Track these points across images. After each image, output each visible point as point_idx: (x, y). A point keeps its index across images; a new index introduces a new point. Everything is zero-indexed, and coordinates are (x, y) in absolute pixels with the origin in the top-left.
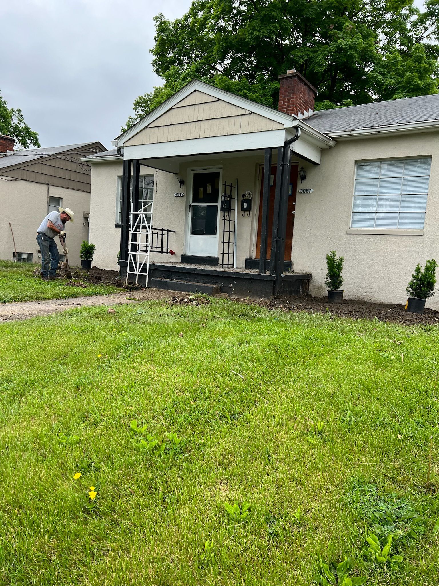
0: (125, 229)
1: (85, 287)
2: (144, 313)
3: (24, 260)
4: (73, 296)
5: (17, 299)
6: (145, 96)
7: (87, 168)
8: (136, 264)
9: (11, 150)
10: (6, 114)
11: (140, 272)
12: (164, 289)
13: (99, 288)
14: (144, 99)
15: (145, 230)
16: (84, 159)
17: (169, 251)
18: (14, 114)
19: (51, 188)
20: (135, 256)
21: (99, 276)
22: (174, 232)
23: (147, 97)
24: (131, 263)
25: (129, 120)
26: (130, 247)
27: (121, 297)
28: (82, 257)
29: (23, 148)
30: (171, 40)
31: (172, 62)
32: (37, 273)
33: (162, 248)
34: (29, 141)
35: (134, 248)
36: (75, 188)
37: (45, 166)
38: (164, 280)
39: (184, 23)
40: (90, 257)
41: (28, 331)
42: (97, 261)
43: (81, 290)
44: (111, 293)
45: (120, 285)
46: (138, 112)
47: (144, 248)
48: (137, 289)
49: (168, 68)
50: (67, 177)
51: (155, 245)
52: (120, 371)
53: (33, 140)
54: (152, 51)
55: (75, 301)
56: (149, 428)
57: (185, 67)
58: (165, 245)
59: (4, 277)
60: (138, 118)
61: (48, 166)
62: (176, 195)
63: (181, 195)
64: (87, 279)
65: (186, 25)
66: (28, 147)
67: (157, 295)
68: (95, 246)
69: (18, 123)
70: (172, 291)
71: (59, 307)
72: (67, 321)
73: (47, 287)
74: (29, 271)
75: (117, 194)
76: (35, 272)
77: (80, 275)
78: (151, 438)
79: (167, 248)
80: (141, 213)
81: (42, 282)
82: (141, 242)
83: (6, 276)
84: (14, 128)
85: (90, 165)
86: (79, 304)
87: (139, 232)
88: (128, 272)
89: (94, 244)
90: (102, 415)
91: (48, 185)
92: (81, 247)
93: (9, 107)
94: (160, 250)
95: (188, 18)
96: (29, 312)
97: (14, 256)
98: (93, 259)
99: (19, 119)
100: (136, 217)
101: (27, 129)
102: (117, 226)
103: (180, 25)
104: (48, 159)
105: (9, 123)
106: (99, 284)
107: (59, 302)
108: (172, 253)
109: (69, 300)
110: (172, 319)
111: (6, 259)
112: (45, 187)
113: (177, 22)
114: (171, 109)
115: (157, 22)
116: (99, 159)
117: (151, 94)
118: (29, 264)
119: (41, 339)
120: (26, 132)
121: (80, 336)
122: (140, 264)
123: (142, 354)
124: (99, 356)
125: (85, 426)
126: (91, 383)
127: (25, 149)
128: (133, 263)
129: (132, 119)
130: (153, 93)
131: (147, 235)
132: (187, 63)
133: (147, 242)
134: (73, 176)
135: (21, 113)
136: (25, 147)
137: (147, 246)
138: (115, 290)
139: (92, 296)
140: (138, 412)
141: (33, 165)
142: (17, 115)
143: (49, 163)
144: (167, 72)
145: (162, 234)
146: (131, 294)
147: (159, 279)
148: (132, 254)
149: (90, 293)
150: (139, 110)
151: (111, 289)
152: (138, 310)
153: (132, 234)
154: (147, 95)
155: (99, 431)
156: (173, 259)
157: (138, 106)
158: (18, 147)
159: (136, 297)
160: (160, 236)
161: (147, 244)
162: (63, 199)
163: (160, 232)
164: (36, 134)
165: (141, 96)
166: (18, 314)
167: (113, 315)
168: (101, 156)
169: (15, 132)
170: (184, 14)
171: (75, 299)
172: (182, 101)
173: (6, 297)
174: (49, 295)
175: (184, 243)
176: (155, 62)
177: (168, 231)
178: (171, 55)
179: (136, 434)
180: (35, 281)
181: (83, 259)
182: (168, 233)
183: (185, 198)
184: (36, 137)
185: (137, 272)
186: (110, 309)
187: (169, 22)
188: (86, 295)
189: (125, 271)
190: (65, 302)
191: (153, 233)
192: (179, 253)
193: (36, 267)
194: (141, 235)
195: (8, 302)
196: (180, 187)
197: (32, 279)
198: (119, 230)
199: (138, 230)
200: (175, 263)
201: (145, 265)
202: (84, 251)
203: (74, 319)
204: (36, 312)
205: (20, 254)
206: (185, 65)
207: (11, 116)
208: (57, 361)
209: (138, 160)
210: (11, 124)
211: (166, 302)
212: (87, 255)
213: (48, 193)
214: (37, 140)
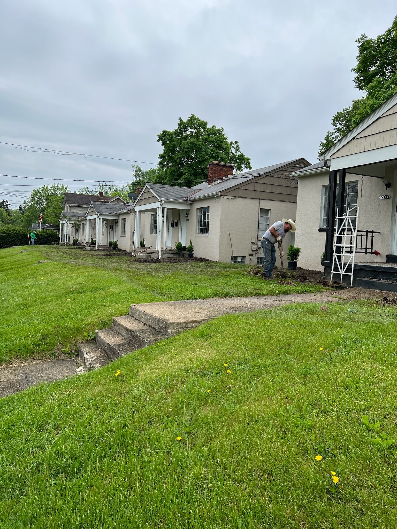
0: (330, 233)
1: (294, 285)
2: (356, 312)
3: (239, 262)
4: (285, 293)
5: (240, 294)
6: (343, 111)
7: (295, 182)
8: (341, 265)
9: (231, 175)
10: (227, 147)
11: (345, 272)
12: (370, 288)
13: (306, 286)
14: (342, 114)
15: (350, 233)
16: (291, 175)
17: (373, 252)
18: (232, 146)
19: (262, 201)
20: (339, 257)
21: (305, 276)
22: (379, 233)
23: (345, 111)
24: (336, 264)
25: (328, 134)
26: (334, 249)
27: (328, 295)
28: (288, 259)
29: (238, 172)
30: (373, 55)
31: (375, 74)
32: (251, 273)
33: (366, 248)
34: (243, 166)
35: (339, 250)
36: (281, 200)
37: (257, 184)
38: (370, 279)
39: (387, 37)
40: (296, 259)
41: (255, 322)
42: (301, 262)
43: (290, 288)
44: (318, 291)
45: (325, 284)
46: (336, 126)
47: (349, 250)
48: (342, 288)
49: (370, 81)
50: (274, 191)
51: (359, 246)
52: (343, 366)
53: (246, 164)
54: (354, 70)
55: (288, 298)
56: (382, 425)
57: (388, 77)
58: (369, 246)
59: (227, 276)
60: (336, 131)
61: (260, 184)
62: (381, 198)
63: (387, 197)
64: (294, 278)
65: (389, 39)
66: (242, 170)
67: (363, 295)
68: (300, 249)
69: (235, 152)
70: (379, 291)
71: (275, 302)
72: (285, 315)
73: (262, 285)
74: (245, 271)
75: (322, 202)
76: (250, 272)
77: (288, 275)
78: (386, 436)
79: (372, 249)
80: (346, 217)
81: (257, 281)
82: (345, 244)
83: (229, 275)
84: (232, 157)
85: (297, 178)
86: (291, 301)
87: (344, 234)
88: (332, 272)
89: (299, 247)
90: (331, 405)
91: (260, 199)
92: (288, 250)
93: (229, 141)
94: (364, 250)
95: (392, 32)
96: (252, 306)
97: (232, 259)
98: (298, 260)
99: (236, 149)
100: (341, 221)
101: (242, 156)
102: (321, 230)
103: (382, 40)
104: (260, 178)
105: (229, 153)
106: (305, 283)
107: (274, 298)
108: (377, 253)
109: (281, 296)
110: (386, 319)
111: (226, 261)
112: (257, 201)
113: (379, 38)
114: (379, 118)
115: (359, 43)
116: (305, 173)
117: (349, 107)
118: (243, 265)
119: (266, 330)
120: (241, 159)
121: (300, 330)
122: (345, 265)
123: (363, 352)
124: (321, 349)
125: (316, 413)
126: (316, 373)
127: (239, 172)
128: (338, 263)
129: (331, 133)
130: (352, 106)
131: (351, 237)
132: (389, 72)
133: (351, 244)
134: (280, 190)
135: (238, 144)
136: (240, 171)
137: (351, 248)
138: (322, 288)
139: (301, 294)
140: (368, 408)
141: (249, 185)
142: (235, 146)
143: (261, 181)
144: (370, 85)
145: (367, 236)
146: (337, 293)
147: (364, 279)
148: (337, 256)
149: (299, 291)
150: (337, 125)
151: (317, 288)
152: (349, 308)
153: (338, 237)
154: (345, 109)
155: (331, 420)
156: (377, 259)
157: (337, 120)
158: (235, 170)
159: (343, 296)
160: (364, 238)
161: (351, 245)
162: (271, 210)
163: (365, 234)
164: (249, 159)
165: (339, 112)
166: (243, 307)
167: (326, 312)
168: (306, 170)
169: (233, 160)
170: (387, 29)
171: (287, 296)
172: (391, 109)
173: (232, 293)
174: (265, 292)
175: (390, 243)
176: (358, 78)
177: (372, 232)
178: (373, 69)
179: (368, 430)
180: (251, 280)
181: (289, 261)
182: (372, 234)
183: (391, 200)
184: (249, 162)
185: (342, 272)
186: (322, 306)
187: (371, 40)
188: (296, 293)
189: (329, 271)
190: (278, 298)
191: (357, 235)
192: (384, 252)
193: (250, 268)
194: (346, 237)
195: (234, 296)
196: (387, 189)
197: (249, 277)
198: (324, 234)
199: (343, 233)
200: (380, 263)
201: (350, 265)
202: (290, 254)
203: (291, 313)
204: (257, 306)
205: (236, 257)
206: (387, 75)
207: (231, 148)
208: (282, 350)
209: (344, 170)
210: (230, 154)
211: (377, 302)
212: (293, 257)
213: (259, 206)
214: (249, 163)
